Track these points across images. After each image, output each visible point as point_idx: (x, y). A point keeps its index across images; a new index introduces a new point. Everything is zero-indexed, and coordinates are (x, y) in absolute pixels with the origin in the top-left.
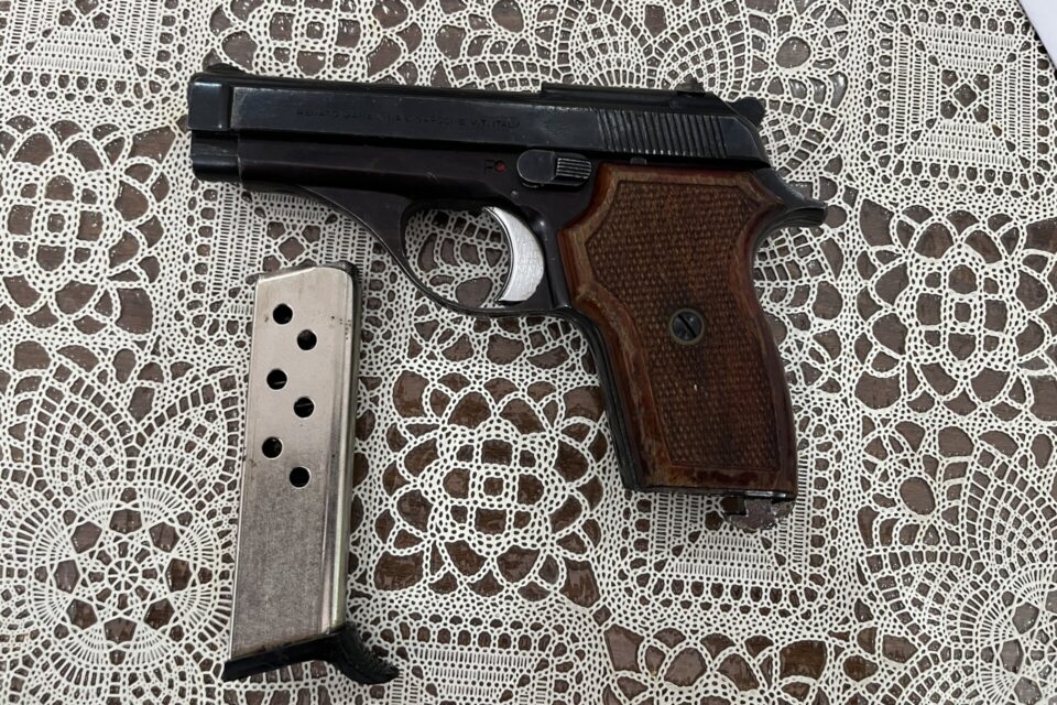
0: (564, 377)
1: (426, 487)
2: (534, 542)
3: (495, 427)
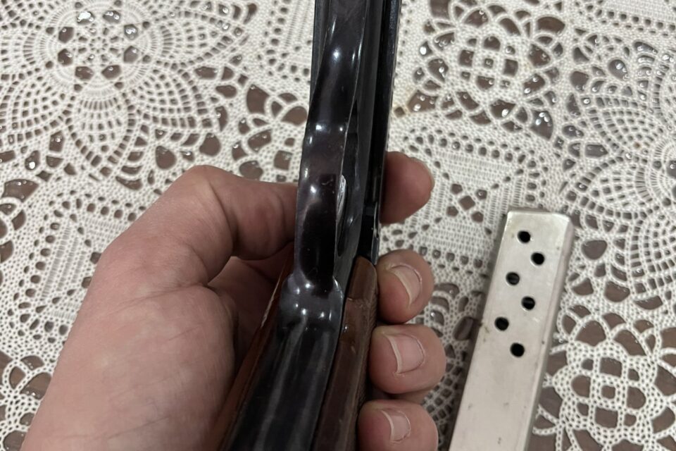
0: (660, 318)
1: (559, 386)
2: (640, 438)
3: (609, 348)
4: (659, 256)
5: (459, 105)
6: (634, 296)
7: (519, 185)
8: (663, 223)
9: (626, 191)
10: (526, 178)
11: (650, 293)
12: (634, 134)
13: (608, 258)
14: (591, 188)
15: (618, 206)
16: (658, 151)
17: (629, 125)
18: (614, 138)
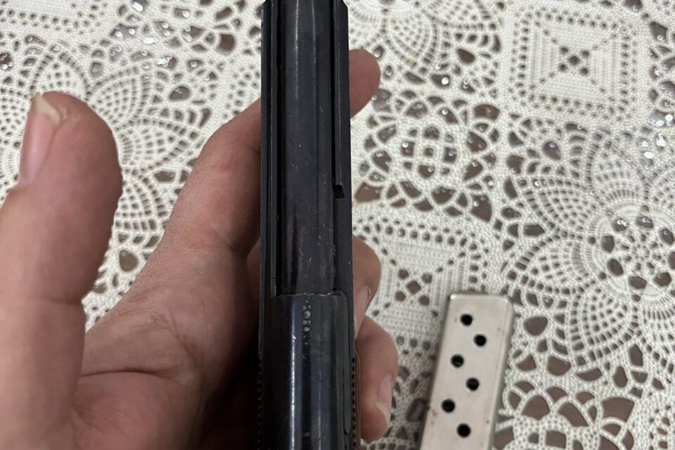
0: (601, 389)
3: (553, 421)
4: (597, 328)
5: (402, 194)
6: (575, 369)
7: (462, 268)
8: (599, 296)
9: (563, 268)
10: (468, 260)
11: (591, 365)
12: (568, 211)
13: (549, 334)
14: (530, 266)
15: (556, 282)
16: (593, 227)
17: (563, 204)
18: (550, 217)
